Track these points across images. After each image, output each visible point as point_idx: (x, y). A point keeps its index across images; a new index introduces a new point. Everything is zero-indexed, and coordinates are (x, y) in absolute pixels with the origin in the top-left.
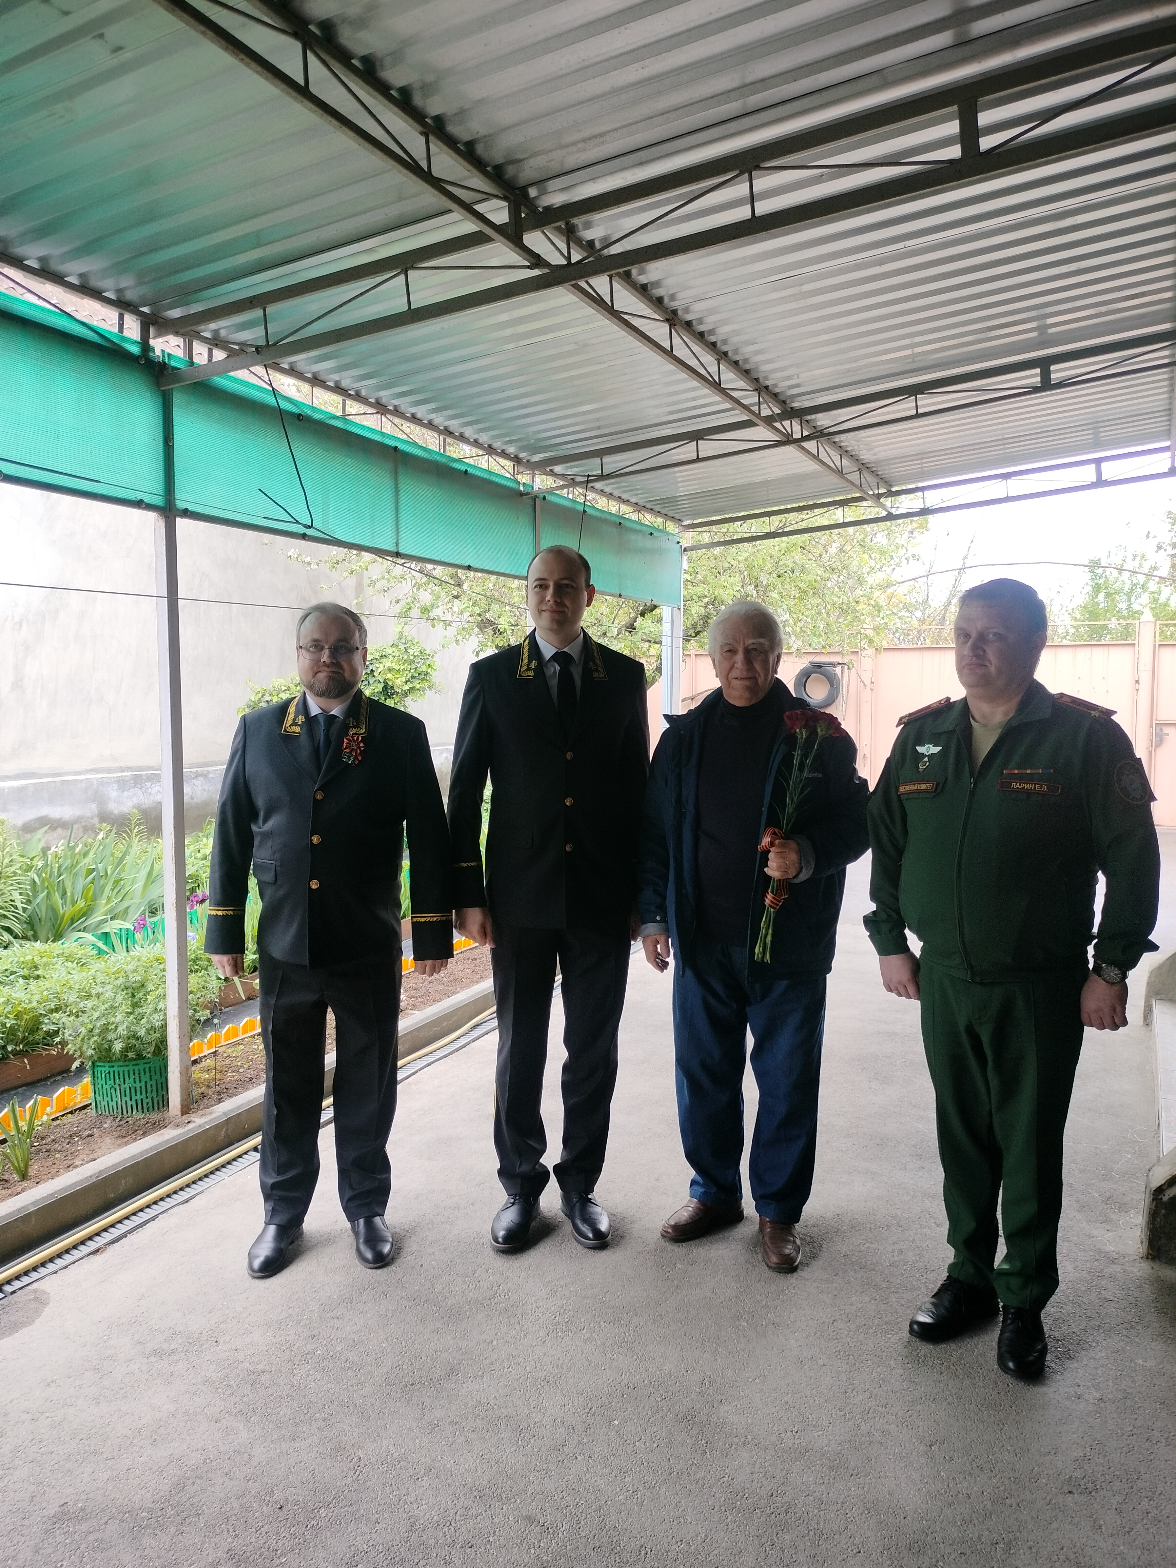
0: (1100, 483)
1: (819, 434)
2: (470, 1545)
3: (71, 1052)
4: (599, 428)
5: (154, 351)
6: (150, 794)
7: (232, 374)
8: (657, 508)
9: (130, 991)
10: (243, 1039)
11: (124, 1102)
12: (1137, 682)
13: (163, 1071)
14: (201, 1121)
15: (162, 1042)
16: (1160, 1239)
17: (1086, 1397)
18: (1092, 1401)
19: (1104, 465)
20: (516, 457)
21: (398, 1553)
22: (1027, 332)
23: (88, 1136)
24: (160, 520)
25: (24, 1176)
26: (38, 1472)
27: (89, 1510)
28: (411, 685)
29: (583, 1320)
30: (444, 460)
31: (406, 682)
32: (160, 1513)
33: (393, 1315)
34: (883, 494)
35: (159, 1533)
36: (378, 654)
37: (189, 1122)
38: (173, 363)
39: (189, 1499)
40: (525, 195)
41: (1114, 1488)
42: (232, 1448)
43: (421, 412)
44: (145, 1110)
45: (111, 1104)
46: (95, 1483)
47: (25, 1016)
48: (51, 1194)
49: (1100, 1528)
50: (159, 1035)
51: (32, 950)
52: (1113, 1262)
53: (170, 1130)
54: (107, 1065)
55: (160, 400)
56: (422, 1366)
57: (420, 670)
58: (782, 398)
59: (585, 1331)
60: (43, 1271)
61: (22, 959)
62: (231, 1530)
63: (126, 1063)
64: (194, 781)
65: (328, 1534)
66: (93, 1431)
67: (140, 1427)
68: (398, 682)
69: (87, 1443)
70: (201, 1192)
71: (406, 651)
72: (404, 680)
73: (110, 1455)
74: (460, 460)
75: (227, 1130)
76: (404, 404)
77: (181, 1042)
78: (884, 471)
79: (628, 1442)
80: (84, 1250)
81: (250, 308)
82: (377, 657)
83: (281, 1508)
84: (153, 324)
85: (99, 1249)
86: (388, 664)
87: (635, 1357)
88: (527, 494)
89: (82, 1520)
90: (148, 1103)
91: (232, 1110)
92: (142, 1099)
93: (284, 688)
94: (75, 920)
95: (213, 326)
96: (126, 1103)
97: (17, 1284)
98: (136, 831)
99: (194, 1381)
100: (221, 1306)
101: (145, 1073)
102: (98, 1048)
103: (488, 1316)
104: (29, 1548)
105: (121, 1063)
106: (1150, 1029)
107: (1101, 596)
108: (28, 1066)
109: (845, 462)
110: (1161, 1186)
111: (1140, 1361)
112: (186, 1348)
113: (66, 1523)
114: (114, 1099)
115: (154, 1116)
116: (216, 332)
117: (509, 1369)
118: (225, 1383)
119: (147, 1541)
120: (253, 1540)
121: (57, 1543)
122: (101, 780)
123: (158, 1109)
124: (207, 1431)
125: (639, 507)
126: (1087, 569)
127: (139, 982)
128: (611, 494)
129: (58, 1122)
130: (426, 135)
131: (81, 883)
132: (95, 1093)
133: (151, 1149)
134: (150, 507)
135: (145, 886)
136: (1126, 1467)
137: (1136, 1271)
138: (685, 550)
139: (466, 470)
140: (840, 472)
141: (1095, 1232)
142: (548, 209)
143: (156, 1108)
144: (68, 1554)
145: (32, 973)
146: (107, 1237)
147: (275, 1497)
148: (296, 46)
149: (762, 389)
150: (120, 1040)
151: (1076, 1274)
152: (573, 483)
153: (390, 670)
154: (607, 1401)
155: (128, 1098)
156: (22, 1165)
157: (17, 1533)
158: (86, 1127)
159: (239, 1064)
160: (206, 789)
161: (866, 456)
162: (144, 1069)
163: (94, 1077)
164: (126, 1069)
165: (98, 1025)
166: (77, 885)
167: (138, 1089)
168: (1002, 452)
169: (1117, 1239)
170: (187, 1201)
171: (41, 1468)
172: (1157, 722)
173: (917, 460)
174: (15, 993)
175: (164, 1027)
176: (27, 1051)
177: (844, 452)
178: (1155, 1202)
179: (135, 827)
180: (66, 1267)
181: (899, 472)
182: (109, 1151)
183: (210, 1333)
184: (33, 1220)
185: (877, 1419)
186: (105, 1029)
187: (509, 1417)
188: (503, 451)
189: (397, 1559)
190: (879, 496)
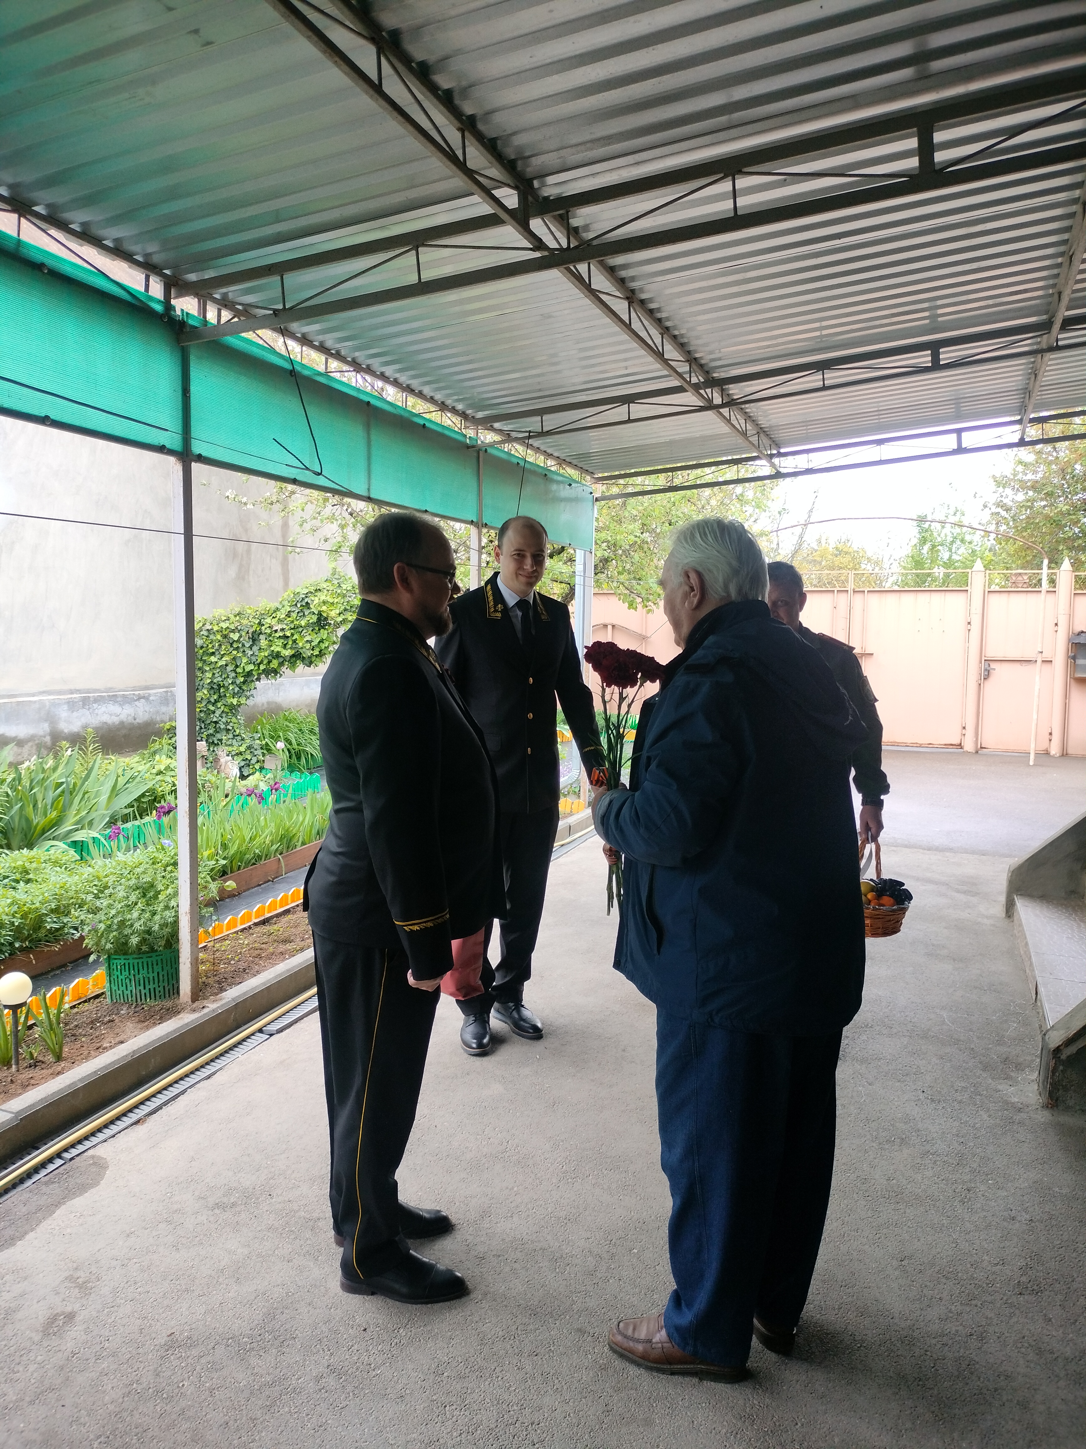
0: (960, 450)
1: (731, 403)
2: (535, 1353)
3: (90, 946)
4: (540, 390)
5: (175, 311)
6: (97, 714)
7: (243, 335)
8: (575, 462)
9: (141, 890)
10: (228, 935)
11: (138, 991)
12: (969, 623)
13: (173, 963)
14: (213, 1006)
15: (172, 936)
16: (1058, 1090)
17: (1019, 1218)
18: (1024, 1222)
19: (964, 435)
20: (464, 413)
21: (475, 1363)
22: (921, 319)
23: (109, 1022)
24: (178, 464)
25: (59, 1058)
26: (140, 1308)
27: (195, 1339)
28: (344, 617)
29: (587, 1168)
30: (406, 415)
31: (340, 614)
32: (259, 1338)
33: (421, 1169)
34: (774, 454)
35: (263, 1354)
36: (313, 588)
37: (203, 1007)
38: (191, 322)
39: (282, 1326)
40: (531, 186)
41: (1056, 1289)
42: (308, 1283)
43: (389, 371)
44: (158, 998)
45: (126, 992)
46: (194, 1315)
47: (30, 916)
48: (95, 1072)
49: (1050, 1320)
50: (170, 930)
51: (20, 857)
52: (1020, 1110)
53: (188, 1015)
54: (122, 957)
55: (179, 355)
56: (457, 1210)
57: (352, 603)
58: (706, 368)
59: (591, 1177)
60: (94, 1140)
61: (13, 865)
62: (326, 1350)
63: (141, 956)
64: (137, 703)
65: (412, 1349)
66: (180, 1273)
67: (221, 1268)
68: (333, 614)
69: (177, 1283)
70: (221, 1069)
71: (340, 586)
72: (338, 612)
73: (201, 1292)
74: (418, 415)
75: (235, 1014)
76: (376, 364)
77: (191, 936)
78: (776, 435)
79: (649, 1266)
80: (127, 1121)
81: (268, 275)
82: (312, 591)
83: (365, 1330)
84: (174, 286)
85: (140, 1120)
86: (323, 598)
87: (638, 1198)
88: (473, 447)
89: (191, 1346)
90: (160, 992)
91: (239, 997)
92: (154, 988)
93: (224, 618)
94: (46, 830)
95: (224, 290)
96: (140, 992)
97: (74, 1152)
98: (91, 748)
99: (259, 1228)
100: (266, 1165)
101: (157, 964)
102: (116, 941)
103: (504, 1167)
104: (150, 1372)
105: (135, 956)
106: (1011, 920)
107: (926, 548)
108: (34, 961)
109: (749, 427)
110: (1059, 1046)
111: (1057, 1189)
112: (244, 1202)
113: (177, 1349)
114: (129, 988)
115: (168, 1004)
116: (225, 296)
117: (533, 1211)
118: (287, 1229)
119: (254, 1361)
120: (347, 1357)
121: (173, 1367)
122: (52, 701)
123: (169, 996)
124: (283, 1269)
125: (561, 461)
126: (915, 523)
127: (149, 882)
128: (538, 448)
129: (76, 1010)
130: (462, 130)
131: (51, 795)
132: (110, 984)
133: (175, 1031)
134: (171, 452)
135: (110, 798)
136: (1062, 1273)
137: (1040, 1117)
138: (597, 500)
139: (424, 424)
140: (744, 434)
141: (1000, 1087)
142: (546, 199)
143: (167, 995)
144: (186, 1375)
145: (25, 876)
146: (145, 1109)
147: (357, 1321)
148: (371, 50)
149: (692, 360)
150: (136, 935)
151: (991, 1121)
152: (508, 438)
153: (324, 603)
154: (623, 1234)
155: (142, 987)
156: (57, 1047)
157: (135, 1361)
158: (105, 1014)
159: (230, 956)
160: (148, 711)
161: (763, 422)
162: (157, 961)
163: (110, 969)
164: (140, 961)
165: (116, 921)
166: (46, 797)
167: (151, 978)
168: (877, 421)
169: (1019, 1093)
170: (209, 1077)
171: (142, 1305)
172: (986, 659)
173: (803, 426)
174: (19, 894)
175: (176, 923)
176: (31, 948)
177: (748, 417)
178: (1054, 1060)
179: (90, 745)
180: (114, 1136)
181: (789, 436)
182: (133, 1034)
183: (262, 1187)
184: (81, 1095)
185: (852, 1241)
186: (122, 923)
187: (543, 1249)
188: (453, 408)
189: (476, 1367)
190: (771, 456)
